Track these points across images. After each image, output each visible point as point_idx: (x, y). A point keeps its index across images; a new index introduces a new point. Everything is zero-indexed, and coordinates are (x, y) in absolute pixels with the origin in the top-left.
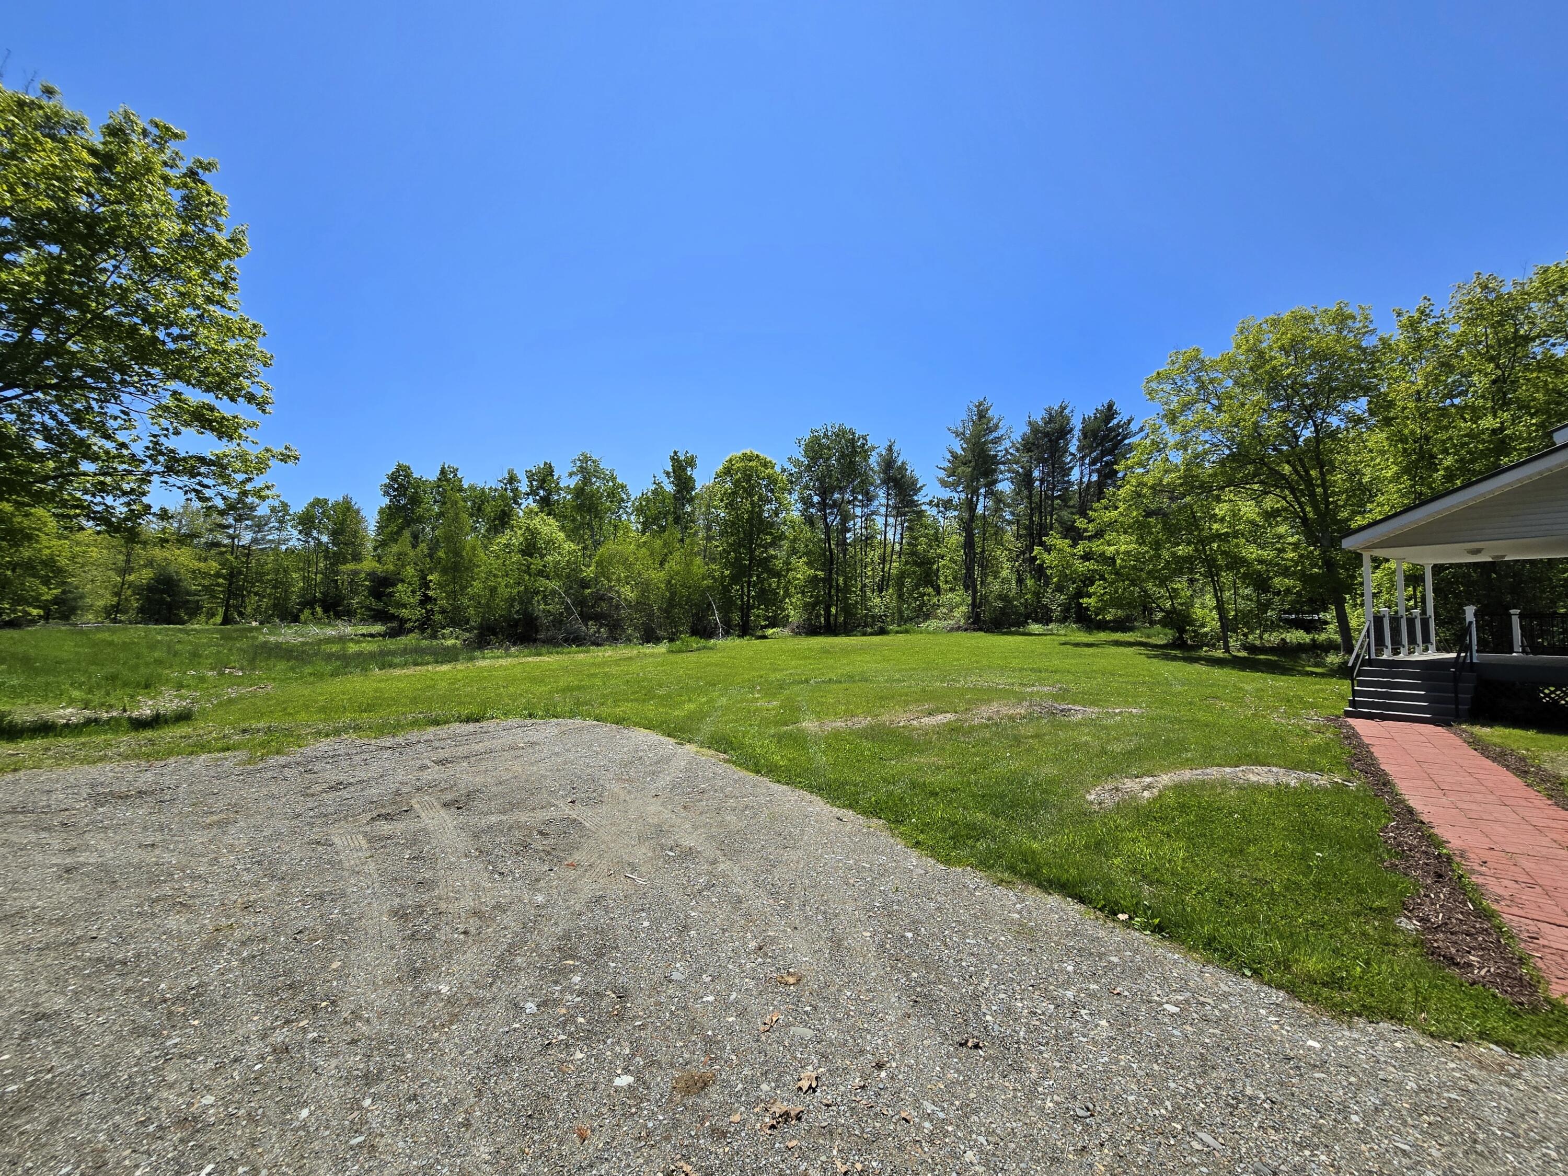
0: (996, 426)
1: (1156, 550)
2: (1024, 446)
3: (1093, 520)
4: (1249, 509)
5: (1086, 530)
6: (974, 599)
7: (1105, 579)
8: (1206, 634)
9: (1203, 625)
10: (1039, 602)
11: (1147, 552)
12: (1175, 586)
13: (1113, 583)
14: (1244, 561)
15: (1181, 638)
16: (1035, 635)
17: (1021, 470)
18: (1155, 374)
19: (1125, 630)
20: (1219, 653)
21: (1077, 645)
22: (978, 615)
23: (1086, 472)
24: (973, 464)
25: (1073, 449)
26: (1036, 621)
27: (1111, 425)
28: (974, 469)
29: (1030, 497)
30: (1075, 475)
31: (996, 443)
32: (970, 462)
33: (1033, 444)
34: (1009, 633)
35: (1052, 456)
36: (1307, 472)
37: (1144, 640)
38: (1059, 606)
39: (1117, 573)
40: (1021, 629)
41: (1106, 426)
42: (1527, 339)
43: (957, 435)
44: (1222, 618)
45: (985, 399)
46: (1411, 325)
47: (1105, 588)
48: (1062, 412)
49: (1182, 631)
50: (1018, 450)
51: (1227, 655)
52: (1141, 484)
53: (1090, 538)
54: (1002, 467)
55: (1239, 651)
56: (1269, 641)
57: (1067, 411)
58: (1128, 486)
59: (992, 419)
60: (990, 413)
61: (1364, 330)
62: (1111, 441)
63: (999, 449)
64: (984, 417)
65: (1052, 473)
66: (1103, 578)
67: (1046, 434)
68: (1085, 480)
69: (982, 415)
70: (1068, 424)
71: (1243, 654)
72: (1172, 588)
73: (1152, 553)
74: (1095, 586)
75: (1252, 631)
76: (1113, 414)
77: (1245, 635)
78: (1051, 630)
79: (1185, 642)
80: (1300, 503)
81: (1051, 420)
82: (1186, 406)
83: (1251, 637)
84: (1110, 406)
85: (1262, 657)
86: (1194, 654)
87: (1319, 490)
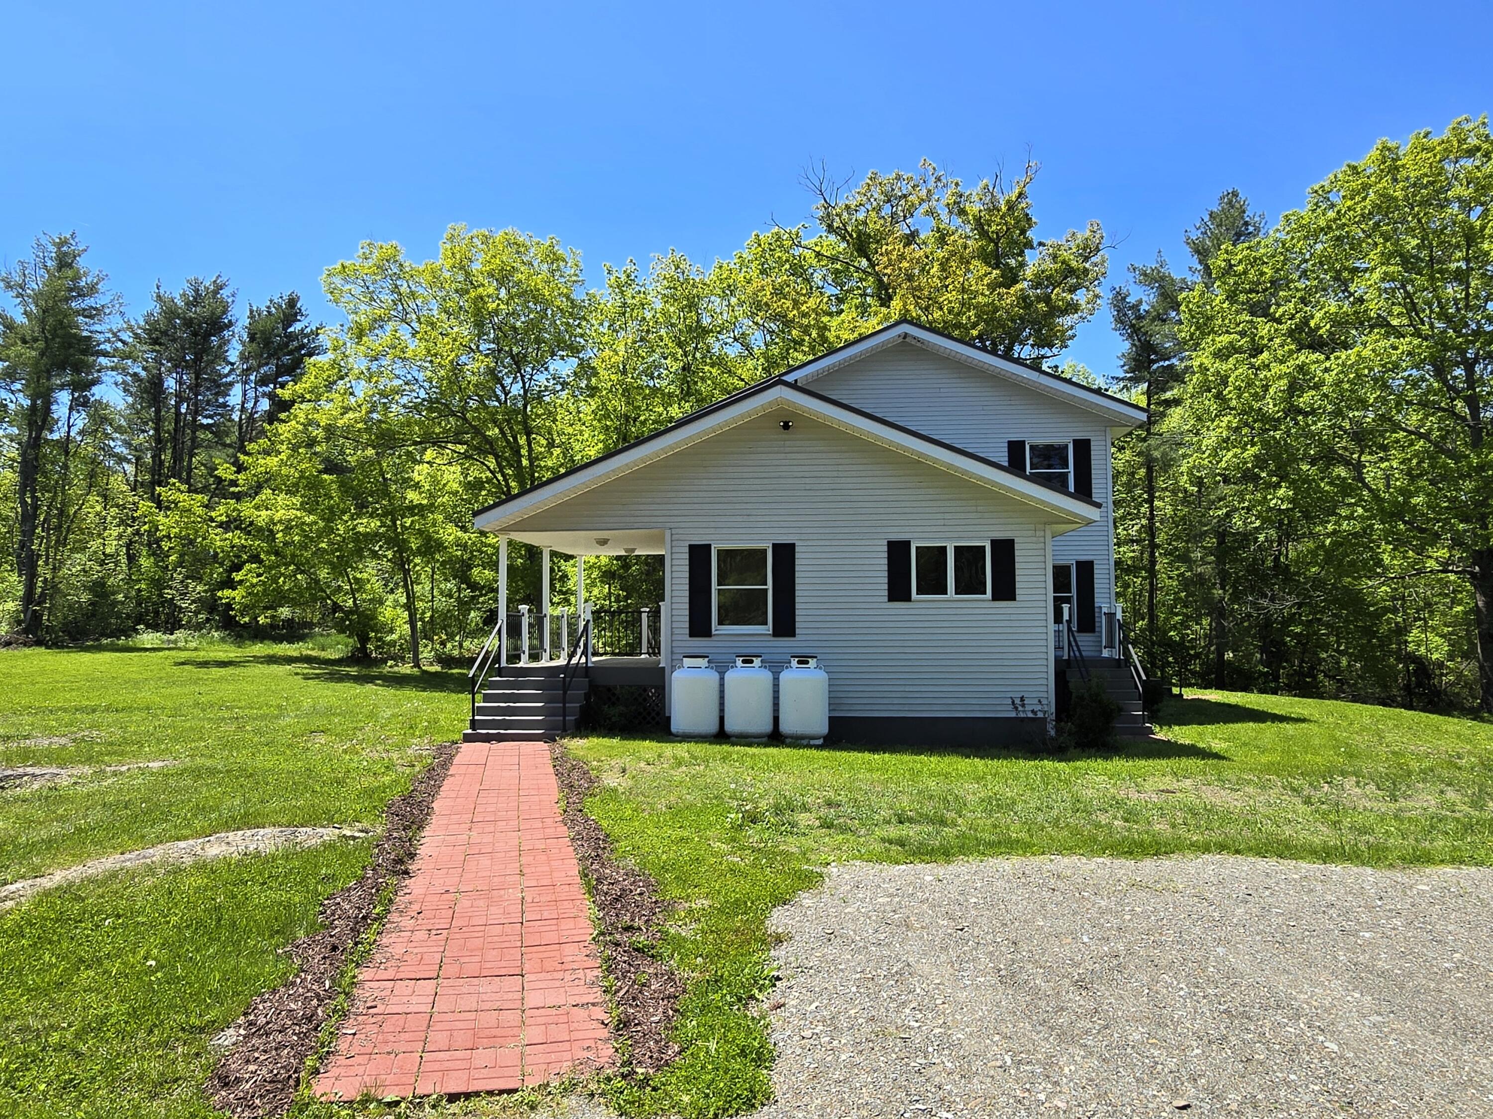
0: (92, 289)
1: (329, 520)
2: (149, 332)
3: (246, 469)
4: (452, 476)
5: (234, 483)
6: (30, 587)
7: (260, 562)
8: (393, 643)
9: (392, 631)
10: (161, 595)
11: (316, 523)
12: (359, 576)
13: (271, 568)
14: (440, 546)
15: (363, 648)
16: (146, 650)
17: (143, 374)
18: (339, 266)
19: (291, 638)
20: (406, 669)
21: (205, 664)
22: (36, 617)
23: (251, 394)
24: (41, 344)
25: (233, 355)
26: (154, 627)
27: (291, 329)
28: (42, 354)
29: (158, 421)
30: (235, 397)
31: (91, 317)
32: (35, 340)
33: (165, 333)
34: (100, 649)
35: (198, 359)
36: (515, 438)
37: (314, 653)
38: (193, 602)
39: (277, 554)
40: (122, 641)
41: (285, 329)
42: (706, 332)
43: (9, 286)
44: (412, 622)
45: (73, 236)
46: (618, 287)
47: (259, 575)
48: (216, 292)
49: (364, 639)
50: (137, 336)
51: (415, 669)
52: (310, 423)
53: (238, 497)
54: (103, 361)
55: (431, 664)
56: (469, 650)
57: (224, 293)
58: (294, 422)
59: (86, 274)
60: (82, 263)
61: (574, 278)
62: (290, 353)
63: (97, 327)
64: (70, 266)
65: (195, 388)
66: (255, 558)
67: (188, 323)
68: (249, 405)
69: (65, 262)
70: (225, 312)
71: (437, 668)
72: (355, 578)
73: (321, 524)
74: (243, 572)
75: (451, 637)
76: (296, 314)
77: (443, 643)
78: (175, 642)
79: (367, 656)
80: (503, 475)
81: (196, 300)
82: (378, 322)
83: (449, 645)
84: (292, 302)
85: (455, 671)
86: (375, 671)
87: (525, 462)
